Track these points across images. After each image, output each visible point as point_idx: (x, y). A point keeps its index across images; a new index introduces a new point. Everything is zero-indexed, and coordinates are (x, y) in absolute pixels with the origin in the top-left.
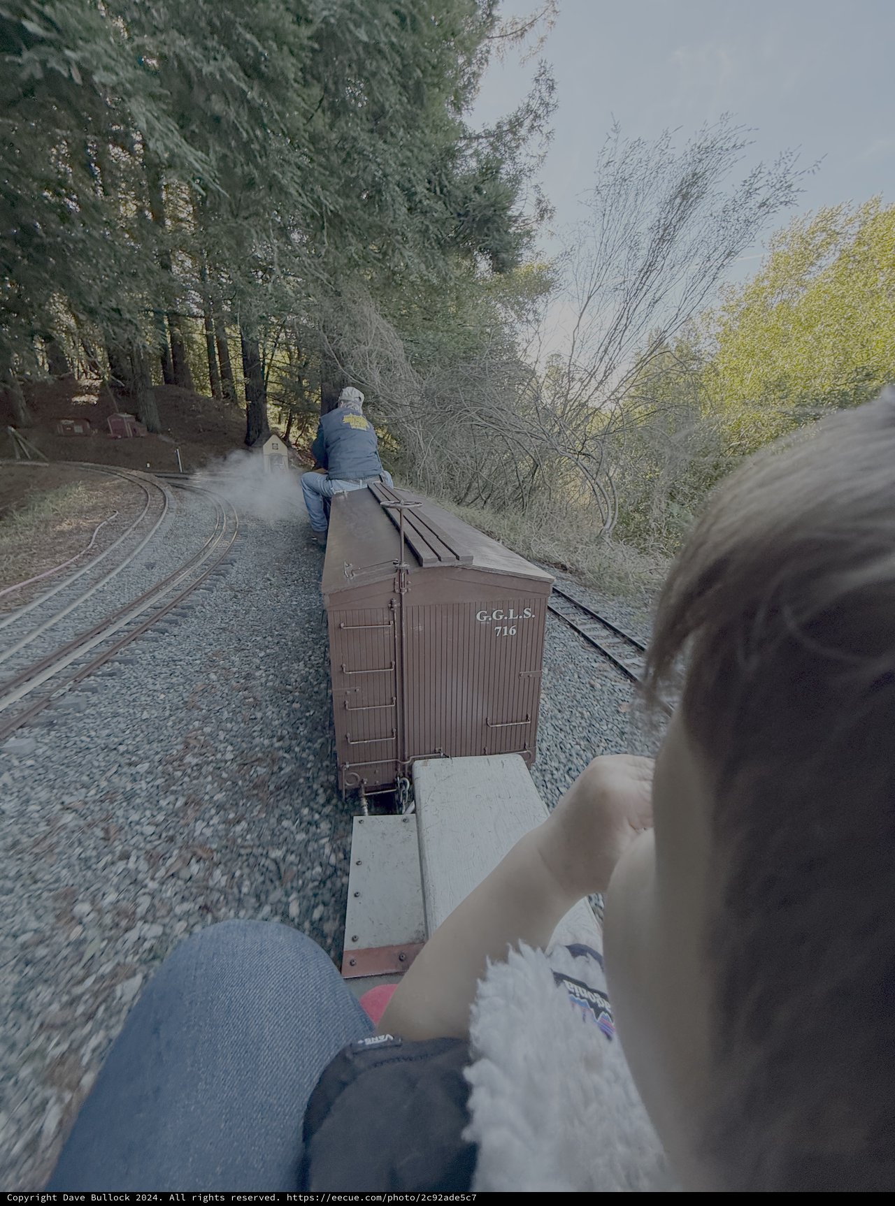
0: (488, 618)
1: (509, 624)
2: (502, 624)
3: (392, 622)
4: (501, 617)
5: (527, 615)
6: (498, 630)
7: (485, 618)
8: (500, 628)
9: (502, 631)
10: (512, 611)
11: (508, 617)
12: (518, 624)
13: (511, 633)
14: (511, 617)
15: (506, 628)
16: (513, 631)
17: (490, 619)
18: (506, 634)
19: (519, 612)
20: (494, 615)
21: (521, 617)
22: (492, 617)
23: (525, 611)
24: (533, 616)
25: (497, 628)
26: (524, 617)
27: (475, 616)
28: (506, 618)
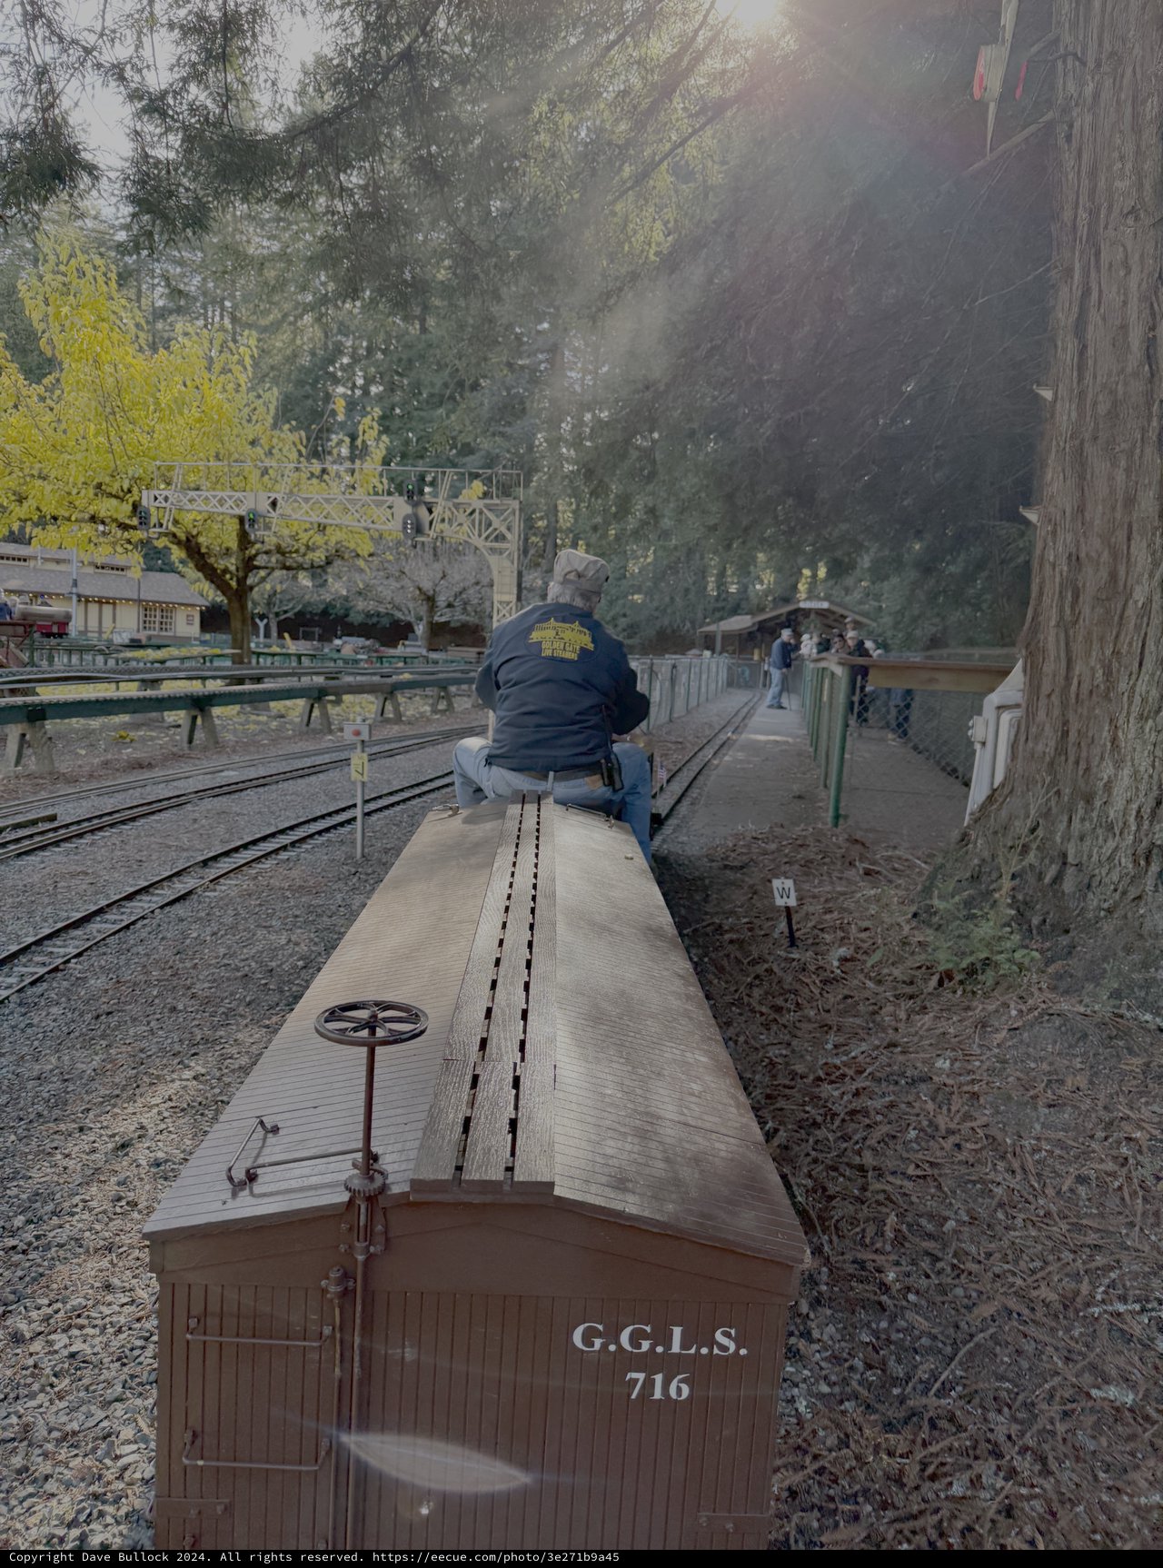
0: (604, 1346)
1: (670, 1365)
2: (648, 1363)
3: (327, 1331)
4: (646, 1345)
5: (725, 1349)
6: (636, 1381)
7: (598, 1343)
8: (641, 1376)
9: (649, 1384)
10: (677, 1331)
11: (668, 1346)
12: (698, 1370)
13: (674, 1395)
14: (676, 1348)
15: (659, 1378)
16: (680, 1390)
17: (612, 1348)
18: (658, 1395)
19: (698, 1334)
20: (625, 1338)
21: (704, 1351)
22: (618, 1343)
23: (719, 1336)
24: (743, 1352)
25: (634, 1375)
26: (716, 1351)
27: (569, 1334)
28: (660, 1349)
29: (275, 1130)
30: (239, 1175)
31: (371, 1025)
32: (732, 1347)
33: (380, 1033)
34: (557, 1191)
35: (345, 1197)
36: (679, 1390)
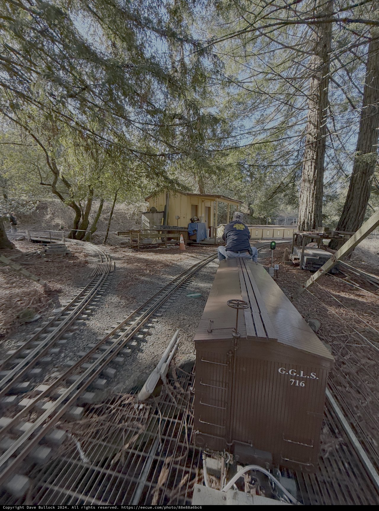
1: (300, 379)
2: (295, 378)
3: (228, 363)
4: (295, 374)
6: (292, 381)
7: (284, 372)
8: (294, 380)
9: (295, 382)
10: (302, 372)
11: (300, 375)
12: (306, 381)
13: (301, 385)
14: (302, 375)
15: (298, 381)
17: (287, 374)
18: (297, 385)
19: (307, 373)
20: (290, 372)
21: (308, 377)
22: (288, 373)
23: (312, 374)
24: (317, 378)
25: (292, 380)
26: (311, 377)
27: (278, 370)
28: (298, 375)
29: (213, 322)
30: (210, 331)
31: (238, 304)
32: (315, 377)
33: (239, 306)
34: (278, 341)
35: (232, 337)
36: (302, 385)
